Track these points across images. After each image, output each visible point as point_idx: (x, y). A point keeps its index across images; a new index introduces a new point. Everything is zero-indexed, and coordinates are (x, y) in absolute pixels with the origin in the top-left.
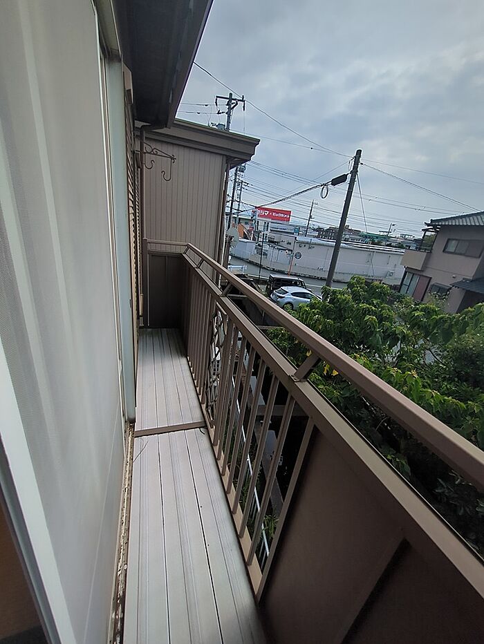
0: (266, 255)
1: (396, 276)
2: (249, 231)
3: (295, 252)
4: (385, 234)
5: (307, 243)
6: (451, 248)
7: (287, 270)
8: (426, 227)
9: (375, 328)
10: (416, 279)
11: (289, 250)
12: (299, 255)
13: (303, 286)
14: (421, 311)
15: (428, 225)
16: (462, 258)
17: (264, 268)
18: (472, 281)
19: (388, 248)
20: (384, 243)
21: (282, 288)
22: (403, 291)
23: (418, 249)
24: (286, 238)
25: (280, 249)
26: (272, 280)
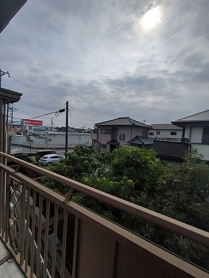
0: (33, 141)
1: (90, 143)
2: (20, 131)
3: (48, 138)
4: (83, 128)
5: (53, 134)
6: (103, 132)
7: (45, 147)
8: (95, 126)
9: (88, 165)
10: (96, 143)
11: (45, 138)
12: (50, 140)
13: (55, 153)
14: (101, 155)
15: (95, 125)
16: (106, 134)
17: (33, 148)
18: (111, 141)
19: (85, 133)
20: (83, 132)
21: (45, 156)
22: (93, 148)
23: (94, 133)
24: (42, 133)
25: (40, 138)
26: (38, 153)
